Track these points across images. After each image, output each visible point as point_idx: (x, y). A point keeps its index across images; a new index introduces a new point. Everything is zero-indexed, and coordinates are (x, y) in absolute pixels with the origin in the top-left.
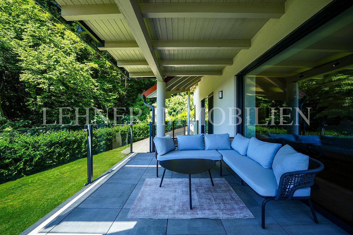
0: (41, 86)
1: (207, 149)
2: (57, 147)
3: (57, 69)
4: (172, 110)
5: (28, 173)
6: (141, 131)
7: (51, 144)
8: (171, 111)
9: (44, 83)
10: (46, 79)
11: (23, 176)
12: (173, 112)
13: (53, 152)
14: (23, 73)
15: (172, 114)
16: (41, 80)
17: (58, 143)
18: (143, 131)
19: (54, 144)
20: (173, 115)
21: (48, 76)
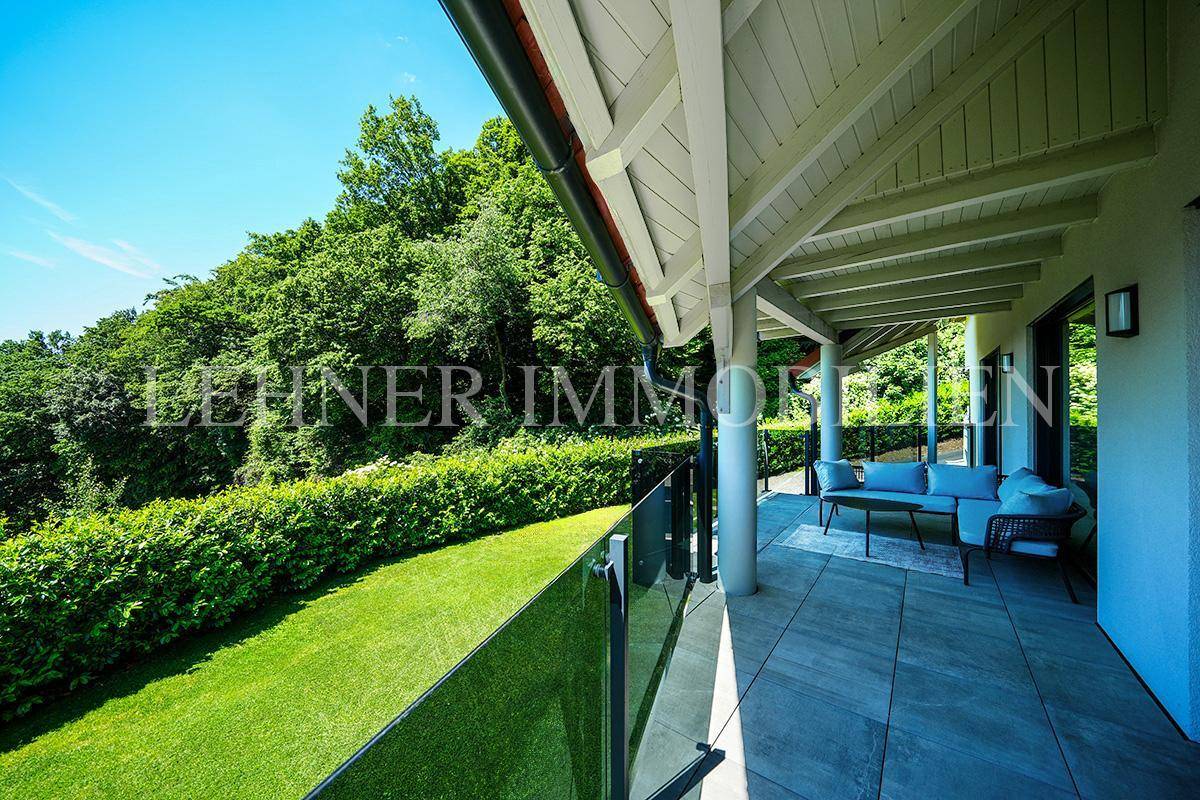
0: (562, 347)
1: (931, 493)
2: (598, 471)
3: (586, 308)
4: (887, 379)
5: (563, 514)
6: (774, 449)
7: (589, 465)
8: (881, 381)
9: (566, 340)
10: (570, 330)
11: (555, 517)
12: (891, 386)
13: (592, 480)
14: (536, 325)
15: (888, 391)
16: (562, 335)
17: (598, 463)
18: (780, 449)
19: (592, 466)
20: (892, 397)
21: (572, 325)
